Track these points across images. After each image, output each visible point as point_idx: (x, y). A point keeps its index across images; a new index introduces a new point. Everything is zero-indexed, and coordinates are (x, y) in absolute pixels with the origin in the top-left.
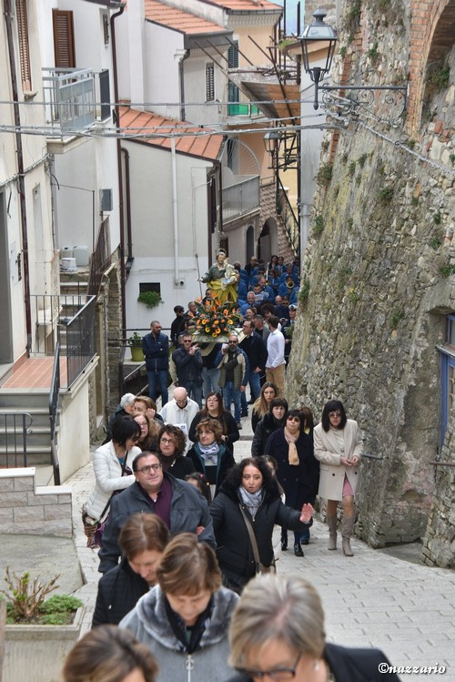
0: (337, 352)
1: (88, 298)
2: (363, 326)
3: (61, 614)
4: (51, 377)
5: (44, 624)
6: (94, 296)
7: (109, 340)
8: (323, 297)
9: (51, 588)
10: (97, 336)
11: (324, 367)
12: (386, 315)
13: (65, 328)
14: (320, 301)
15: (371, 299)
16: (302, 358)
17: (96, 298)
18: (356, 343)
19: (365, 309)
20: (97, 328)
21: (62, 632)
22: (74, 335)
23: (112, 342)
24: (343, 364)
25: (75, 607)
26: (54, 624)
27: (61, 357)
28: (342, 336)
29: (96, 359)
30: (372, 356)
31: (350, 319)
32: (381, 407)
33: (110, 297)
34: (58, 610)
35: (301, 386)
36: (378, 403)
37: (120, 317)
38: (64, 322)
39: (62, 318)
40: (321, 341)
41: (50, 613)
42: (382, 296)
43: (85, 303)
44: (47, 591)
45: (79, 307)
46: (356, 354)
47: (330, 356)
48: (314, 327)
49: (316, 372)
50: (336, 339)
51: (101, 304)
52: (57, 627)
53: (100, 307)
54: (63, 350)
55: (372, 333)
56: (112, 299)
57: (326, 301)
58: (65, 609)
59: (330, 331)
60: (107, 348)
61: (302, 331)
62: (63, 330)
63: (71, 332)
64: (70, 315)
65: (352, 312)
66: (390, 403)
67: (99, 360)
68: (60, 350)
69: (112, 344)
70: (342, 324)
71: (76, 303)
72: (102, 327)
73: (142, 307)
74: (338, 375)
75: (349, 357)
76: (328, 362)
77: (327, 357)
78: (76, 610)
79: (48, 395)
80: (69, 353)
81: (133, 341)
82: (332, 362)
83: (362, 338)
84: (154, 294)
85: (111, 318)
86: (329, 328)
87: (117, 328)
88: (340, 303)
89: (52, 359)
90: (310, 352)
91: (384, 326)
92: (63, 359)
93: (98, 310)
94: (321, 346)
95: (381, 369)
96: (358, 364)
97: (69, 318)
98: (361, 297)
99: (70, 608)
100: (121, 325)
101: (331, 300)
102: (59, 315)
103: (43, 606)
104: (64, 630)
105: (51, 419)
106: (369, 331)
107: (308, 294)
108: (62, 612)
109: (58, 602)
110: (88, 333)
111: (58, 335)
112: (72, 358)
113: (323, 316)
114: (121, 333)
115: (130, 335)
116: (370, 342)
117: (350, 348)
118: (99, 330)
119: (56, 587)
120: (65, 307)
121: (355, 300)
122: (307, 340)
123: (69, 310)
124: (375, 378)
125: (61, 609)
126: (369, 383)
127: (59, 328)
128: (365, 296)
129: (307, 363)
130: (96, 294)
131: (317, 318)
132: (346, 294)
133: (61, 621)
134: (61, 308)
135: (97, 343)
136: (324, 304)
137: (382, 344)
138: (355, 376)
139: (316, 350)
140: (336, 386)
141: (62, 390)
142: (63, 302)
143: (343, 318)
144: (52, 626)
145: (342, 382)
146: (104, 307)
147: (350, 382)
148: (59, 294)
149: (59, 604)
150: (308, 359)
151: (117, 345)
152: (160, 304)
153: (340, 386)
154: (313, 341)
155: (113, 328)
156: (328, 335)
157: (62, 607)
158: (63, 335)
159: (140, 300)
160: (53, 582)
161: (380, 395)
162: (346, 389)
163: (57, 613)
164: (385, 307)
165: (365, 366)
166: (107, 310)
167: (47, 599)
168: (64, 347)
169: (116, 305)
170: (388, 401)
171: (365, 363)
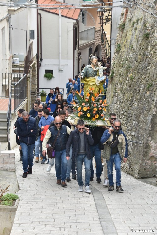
0: (124, 100)
1: (24, 75)
2: (135, 89)
3: (10, 201)
4: (8, 107)
5: (3, 205)
6: (26, 74)
7: (32, 92)
8: (119, 77)
9: (6, 190)
10: (27, 91)
11: (119, 106)
12: (145, 85)
13: (14, 87)
14: (118, 79)
15: (139, 79)
16: (110, 102)
17: (27, 75)
18: (132, 96)
19: (136, 82)
20: (27, 87)
22: (17, 90)
23: (33, 93)
24: (127, 105)
26: (7, 205)
27: (12, 99)
28: (126, 93)
29: (26, 100)
30: (139, 102)
31: (130, 86)
32: (142, 122)
33: (33, 75)
34: (8, 200)
35: (109, 113)
36: (140, 121)
37: (37, 83)
38: (14, 85)
39: (13, 83)
40: (118, 95)
41: (5, 201)
42: (143, 77)
43: (22, 77)
44: (4, 192)
45: (20, 78)
46: (132, 101)
47: (121, 101)
48: (115, 89)
49: (116, 108)
50: (124, 94)
51: (29, 78)
52: (8, 206)
53: (29, 79)
54: (13, 96)
55: (139, 92)
56: (33, 76)
57: (121, 79)
58: (11, 199)
59: (122, 91)
60: (31, 96)
61: (110, 91)
62: (13, 88)
63: (16, 89)
65: (131, 84)
66: (145, 121)
67: (28, 101)
68: (11, 96)
69: (33, 94)
70: (127, 88)
71: (19, 77)
72: (29, 87)
73: (46, 79)
74: (124, 109)
75: (129, 102)
76: (120, 104)
77: (120, 102)
78: (16, 200)
79: (6, 114)
80: (15, 97)
81: (41, 93)
82: (122, 104)
83: (135, 94)
84: (51, 74)
85: (33, 83)
86: (121, 90)
87: (35, 88)
88: (126, 80)
89: (8, 99)
90: (113, 100)
91: (144, 89)
92: (13, 100)
93: (28, 80)
94: (118, 97)
95: (142, 107)
96: (133, 105)
97: (16, 83)
98: (135, 77)
99: (14, 199)
100: (37, 87)
101: (123, 78)
102: (12, 82)
103: (2, 198)
104: (11, 207)
105: (7, 123)
106: (138, 92)
107: (113, 76)
108: (10, 200)
109: (8, 196)
110: (23, 89)
111: (11, 90)
112: (17, 99)
113: (119, 85)
114: (37, 90)
115: (40, 91)
116: (138, 96)
117: (129, 98)
118: (28, 88)
119: (8, 190)
120: (14, 78)
121: (132, 79)
122: (112, 95)
123: (16, 80)
124: (140, 110)
125: (10, 199)
126: (137, 113)
127: (11, 87)
128: (137, 77)
129: (112, 104)
131: (117, 86)
132: (129, 76)
133: (10, 204)
134: (12, 79)
135: (27, 93)
136: (120, 80)
137: (143, 97)
138: (131, 110)
139: (115, 99)
140: (124, 114)
141: (12, 112)
142: (13, 76)
143: (127, 86)
144: (6, 206)
145: (126, 112)
146: (30, 79)
147: (129, 112)
148: (12, 73)
149: (9, 197)
150: (112, 102)
151: (35, 95)
152: (53, 79)
153: (125, 114)
154: (115, 95)
155: (33, 88)
156: (121, 93)
157: (10, 198)
158: (13, 90)
159: (45, 76)
160: (7, 188)
161: (141, 117)
162: (127, 115)
163: (8, 201)
164: (144, 82)
165: (136, 106)
166: (31, 80)
167: (4, 195)
168: (13, 95)
169: (35, 78)
170: (144, 120)
171: (136, 104)
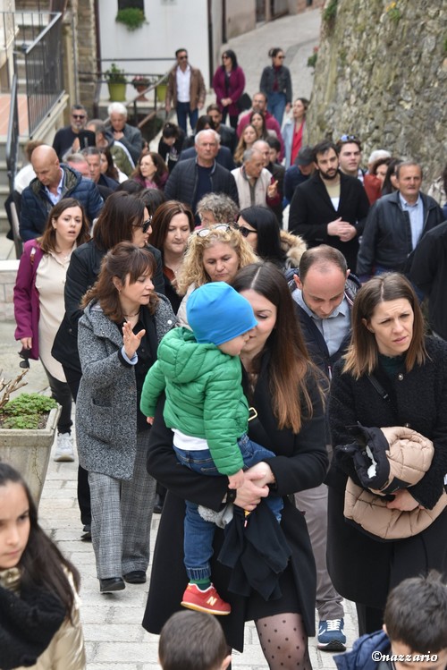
0: (372, 89)
1: (52, 17)
2: (406, 53)
3: (30, 416)
4: (7, 121)
5: (10, 428)
6: (59, 15)
7: (80, 73)
8: (355, 15)
9: (17, 386)
10: (64, 67)
11: (355, 109)
12: (437, 37)
13: (23, 56)
14: (351, 20)
15: (418, 17)
16: (327, 97)
17: (61, 18)
18: (396, 77)
19: (409, 30)
20: (64, 57)
21: (31, 437)
22: (35, 66)
23: (84, 76)
24: (379, 104)
25: (47, 409)
26: (22, 428)
27: (19, 96)
28: (379, 67)
29: (64, 98)
30: (417, 93)
31: (389, 45)
32: (427, 160)
33: (80, 15)
34: (27, 412)
35: (324, 134)
36: (422, 155)
37: (93, 43)
38: (21, 49)
39: (20, 43)
40: (351, 74)
41: (17, 415)
42: (432, 12)
43: (48, 24)
44: (13, 389)
45: (41, 28)
46: (396, 91)
47: (362, 95)
48: (343, 56)
49: (345, 115)
50: (370, 71)
51: (68, 24)
52: (26, 432)
53: (68, 28)
54: (22, 86)
55: (418, 62)
56: (83, 18)
57: (359, 20)
58: (35, 411)
59: (363, 60)
60: (78, 84)
61: (327, 61)
62: (20, 58)
63: (31, 62)
64: (29, 39)
65: (393, 35)
66: (438, 155)
67: (68, 101)
68: (17, 86)
69: (85, 79)
70: (379, 51)
71: (36, 23)
72: (70, 56)
73: (121, 29)
74: (372, 119)
75: (387, 96)
76: (360, 102)
77: (358, 96)
78: (48, 412)
79: (3, 145)
80: (30, 90)
81: (110, 75)
82: (365, 102)
83: (405, 70)
84: (136, 11)
85: (81, 43)
86: (362, 57)
87: (90, 58)
88: (378, 22)
89: (7, 99)
90: (337, 89)
91: (433, 52)
92: (22, 98)
93: (65, 33)
94: (351, 82)
95: (428, 109)
96: (398, 104)
97: (27, 43)
98: (404, 14)
99: (41, 410)
100: (94, 54)
101: (366, 18)
102: (15, 39)
103: (8, 406)
104: (35, 435)
105: (9, 176)
106: (414, 60)
107: (335, 11)
108: (31, 414)
109: (26, 402)
110: (52, 64)
111: (15, 65)
112: (33, 96)
113: (355, 42)
114: (95, 64)
115: (106, 67)
116: (415, 75)
117: (388, 83)
118: (66, 60)
119: (24, 385)
120: (23, 28)
121: (397, 19)
122: (334, 74)
123: (29, 33)
124: (420, 122)
125: (31, 411)
126: (411, 129)
127: (15, 57)
128: (410, 13)
129: (333, 104)
130: (61, 10)
131: (347, 43)
132: (386, 10)
133: (31, 425)
134: (17, 29)
135: (64, 77)
136: (356, 25)
137: (431, 77)
138: (394, 120)
139: (344, 86)
140: (370, 134)
141: (23, 138)
142: (19, 21)
143: (380, 42)
144: (20, 430)
145: (377, 128)
146: (72, 29)
147: (388, 127)
148: (13, 9)
149: (27, 405)
150: (334, 98)
151: (89, 80)
152: (144, 26)
153: (375, 134)
154: (341, 75)
155: (83, 58)
156: (361, 67)
157: (32, 408)
158: (21, 66)
159: (119, 19)
160: (20, 378)
161: (426, 143)
162: (382, 138)
163: (26, 416)
164: (436, 26)
165: (408, 107)
166: (76, 33)
167: (13, 397)
168: (23, 82)
169: (86, 26)
170: (436, 152)
171: (408, 102)
